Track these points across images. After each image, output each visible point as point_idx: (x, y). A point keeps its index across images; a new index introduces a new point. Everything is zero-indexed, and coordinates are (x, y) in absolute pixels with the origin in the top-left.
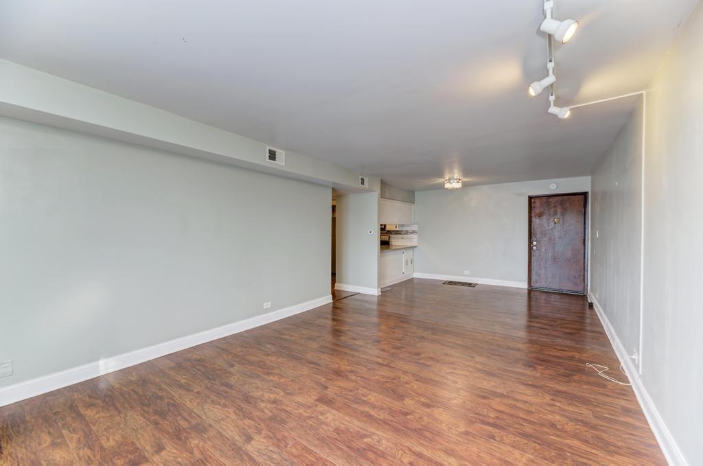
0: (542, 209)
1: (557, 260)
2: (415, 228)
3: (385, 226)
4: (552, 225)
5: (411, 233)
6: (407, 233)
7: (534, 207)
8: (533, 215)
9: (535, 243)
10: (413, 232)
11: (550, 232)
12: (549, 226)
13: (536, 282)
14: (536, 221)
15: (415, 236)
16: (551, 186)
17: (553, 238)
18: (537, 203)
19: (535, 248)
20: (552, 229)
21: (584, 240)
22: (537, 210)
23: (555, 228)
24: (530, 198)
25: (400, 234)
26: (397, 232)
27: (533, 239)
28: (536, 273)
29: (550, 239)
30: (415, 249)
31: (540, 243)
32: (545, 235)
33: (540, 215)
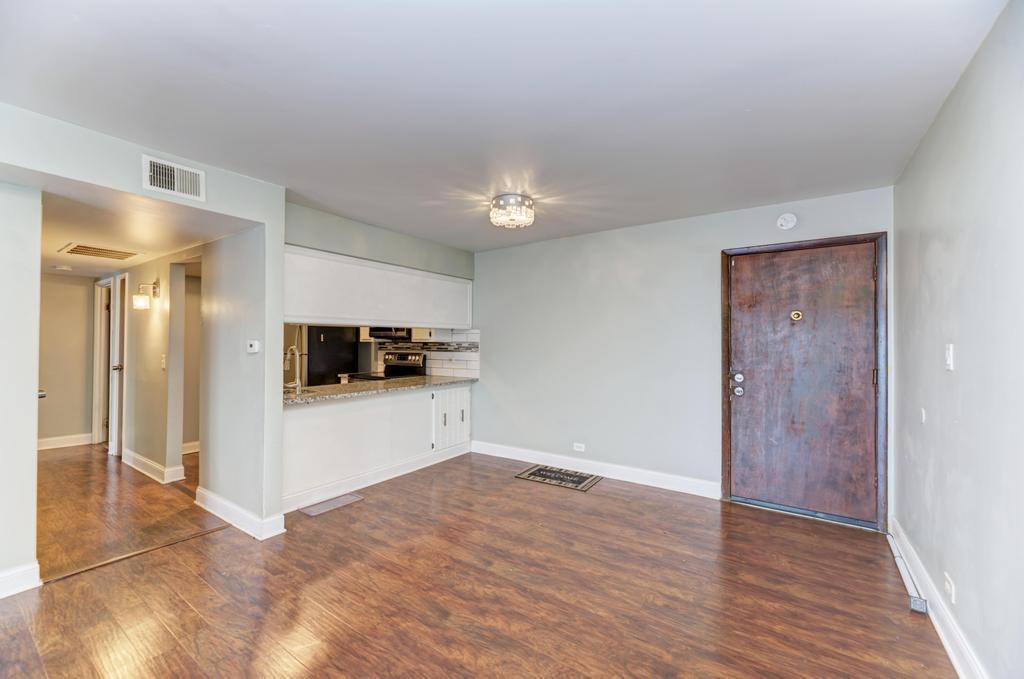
0: (757, 286)
1: (796, 426)
2: (474, 337)
3: (409, 331)
4: (784, 330)
5: (467, 348)
6: (459, 348)
7: (737, 281)
8: (734, 301)
9: (739, 378)
10: (473, 347)
11: (781, 347)
12: (775, 331)
13: (743, 483)
14: (742, 319)
15: (473, 357)
16: (780, 221)
17: (786, 366)
18: (746, 270)
19: (739, 391)
20: (784, 340)
21: (876, 370)
22: (743, 291)
23: (791, 336)
24: (727, 257)
25: (446, 350)
26: (441, 347)
27: (736, 366)
28: (743, 459)
29: (779, 368)
30: (476, 386)
31: (752, 378)
32: (766, 355)
33: (753, 303)
